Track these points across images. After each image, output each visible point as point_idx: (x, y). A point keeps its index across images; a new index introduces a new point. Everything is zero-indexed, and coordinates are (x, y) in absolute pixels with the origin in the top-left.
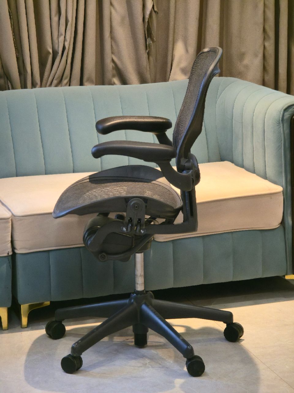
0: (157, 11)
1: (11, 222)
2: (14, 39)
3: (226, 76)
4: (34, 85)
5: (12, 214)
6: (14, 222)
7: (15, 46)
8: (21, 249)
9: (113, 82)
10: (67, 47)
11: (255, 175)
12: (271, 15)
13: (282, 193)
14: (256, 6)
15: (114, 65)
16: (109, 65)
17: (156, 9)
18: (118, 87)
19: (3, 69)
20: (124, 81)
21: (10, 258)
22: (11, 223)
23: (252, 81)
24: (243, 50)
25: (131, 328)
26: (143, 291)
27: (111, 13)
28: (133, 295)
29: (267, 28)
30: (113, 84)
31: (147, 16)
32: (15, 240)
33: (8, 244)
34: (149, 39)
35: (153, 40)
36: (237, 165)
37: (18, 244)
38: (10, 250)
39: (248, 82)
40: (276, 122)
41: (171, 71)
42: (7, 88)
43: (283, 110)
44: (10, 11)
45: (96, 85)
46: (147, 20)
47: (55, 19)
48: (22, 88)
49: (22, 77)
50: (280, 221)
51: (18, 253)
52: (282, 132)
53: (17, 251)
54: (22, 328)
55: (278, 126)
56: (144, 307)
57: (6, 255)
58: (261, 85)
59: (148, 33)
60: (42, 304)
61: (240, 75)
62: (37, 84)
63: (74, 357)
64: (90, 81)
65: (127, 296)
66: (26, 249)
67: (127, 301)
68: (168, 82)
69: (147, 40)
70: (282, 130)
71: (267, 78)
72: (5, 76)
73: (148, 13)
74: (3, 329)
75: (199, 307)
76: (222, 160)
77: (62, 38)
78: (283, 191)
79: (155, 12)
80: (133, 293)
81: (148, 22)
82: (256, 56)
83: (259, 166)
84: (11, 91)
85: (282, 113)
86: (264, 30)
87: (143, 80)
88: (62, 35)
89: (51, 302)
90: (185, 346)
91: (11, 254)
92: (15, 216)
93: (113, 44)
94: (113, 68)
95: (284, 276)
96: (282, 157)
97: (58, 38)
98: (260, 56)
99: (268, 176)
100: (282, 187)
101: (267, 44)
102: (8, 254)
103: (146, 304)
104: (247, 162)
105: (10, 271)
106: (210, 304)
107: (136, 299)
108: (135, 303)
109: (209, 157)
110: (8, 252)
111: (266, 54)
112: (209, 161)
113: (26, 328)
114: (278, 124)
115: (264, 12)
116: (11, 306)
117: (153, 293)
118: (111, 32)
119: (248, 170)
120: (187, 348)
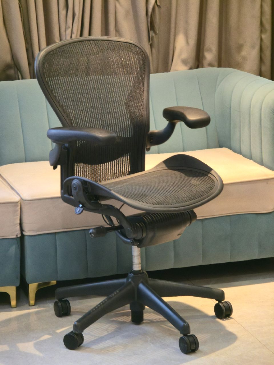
0: (160, 5)
1: (19, 205)
3: (225, 67)
5: (21, 198)
6: (23, 206)
7: (25, 39)
8: (28, 231)
11: (252, 161)
12: (268, 9)
17: (158, 4)
19: (13, 60)
21: (19, 240)
22: (19, 207)
23: (249, 72)
24: (241, 42)
25: (128, 306)
26: (140, 270)
27: (116, 7)
29: (264, 21)
31: (150, 10)
32: (24, 223)
33: (17, 226)
34: (152, 31)
35: (156, 33)
36: (235, 151)
37: (26, 227)
38: (18, 232)
39: (245, 73)
40: (272, 111)
41: (173, 62)
42: (17, 78)
44: (20, 5)
46: (149, 14)
47: (63, 12)
48: (31, 78)
49: (32, 68)
51: (26, 235)
53: (25, 233)
54: (30, 306)
56: (141, 286)
57: (15, 237)
58: (258, 75)
59: (151, 26)
60: (49, 283)
61: (238, 66)
63: (77, 335)
65: (125, 276)
66: (34, 231)
67: (124, 280)
68: (169, 73)
69: (150, 32)
71: (263, 69)
72: (15, 67)
73: (151, 7)
74: (12, 307)
75: (198, 286)
76: (220, 146)
77: (69, 31)
79: (158, 6)
80: (131, 273)
81: (151, 15)
82: (253, 47)
83: (256, 152)
84: (21, 81)
86: (262, 24)
88: (69, 27)
89: (57, 282)
90: (182, 323)
91: (19, 235)
92: (23, 200)
93: (118, 36)
97: (66, 31)
98: (257, 48)
99: (264, 162)
101: (263, 36)
102: (17, 236)
103: (142, 283)
104: (244, 148)
105: (19, 252)
106: (208, 284)
107: (133, 278)
108: (132, 282)
109: (208, 143)
110: (16, 235)
111: (263, 46)
112: (208, 147)
113: (33, 306)
115: (261, 6)
116: (19, 285)
117: (148, 274)
118: (116, 25)
119: (245, 156)
120: (184, 325)
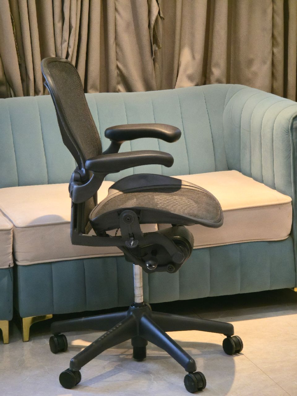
0: (163, 17)
1: (12, 233)
2: (17, 45)
3: (234, 83)
4: (36, 93)
5: (14, 225)
6: (16, 233)
7: (17, 53)
8: (22, 261)
9: (117, 90)
10: (70, 53)
11: (263, 184)
12: (280, 21)
13: (291, 203)
14: (264, 12)
15: (118, 72)
16: (114, 73)
17: (161, 15)
18: (123, 94)
19: (5, 76)
20: (129, 88)
21: (11, 270)
22: (12, 235)
23: (261, 88)
24: (251, 56)
25: (130, 341)
26: (142, 303)
27: (115, 19)
28: (132, 308)
29: (276, 34)
30: (118, 91)
31: (153, 22)
32: (16, 252)
33: (10, 255)
34: (155, 45)
35: (159, 46)
36: (245, 174)
37: (19, 256)
38: (11, 262)
39: (256, 90)
40: (285, 131)
41: (178, 78)
42: (9, 95)
43: (292, 118)
44: (12, 16)
45: (100, 92)
46: (152, 26)
47: (59, 25)
48: (24, 96)
49: (25, 84)
50: (289, 232)
51: (19, 265)
52: (291, 141)
53: (18, 263)
54: (24, 341)
55: (287, 134)
56: (144, 320)
57: (7, 267)
58: (270, 93)
59: (154, 40)
60: (44, 317)
61: (249, 82)
62: (40, 91)
63: (74, 372)
64: (95, 88)
65: (126, 309)
66: (28, 260)
67: (125, 313)
68: (174, 90)
69: (153, 46)
70: (291, 138)
71: (276, 85)
72: (8, 84)
73: (154, 18)
74: (4, 343)
75: (205, 320)
76: (229, 168)
77: (65, 45)
78: (292, 202)
79: (161, 17)
80: (132, 306)
81: (154, 28)
82: (264, 62)
83: (267, 175)
84: (14, 99)
85: (291, 121)
86: (273, 36)
87: (148, 88)
88: (65, 41)
89: (53, 315)
90: (187, 360)
91: (12, 266)
92: (16, 227)
93: (118, 50)
94: (118, 75)
95: (293, 288)
96: (291, 166)
97: (62, 44)
98: (269, 63)
99: (276, 186)
100: (292, 197)
101: (275, 50)
102: (9, 266)
103: (145, 316)
104: (255, 171)
105: (12, 283)
106: (216, 317)
107: (134, 311)
108: (134, 316)
109: (216, 166)
110: (9, 264)
111: (275, 61)
112: (216, 170)
113: (27, 341)
114: (286, 133)
115: (273, 18)
117: (151, 306)
118: (116, 38)
119: (256, 179)
120: (189, 362)
